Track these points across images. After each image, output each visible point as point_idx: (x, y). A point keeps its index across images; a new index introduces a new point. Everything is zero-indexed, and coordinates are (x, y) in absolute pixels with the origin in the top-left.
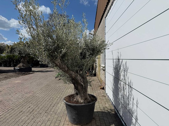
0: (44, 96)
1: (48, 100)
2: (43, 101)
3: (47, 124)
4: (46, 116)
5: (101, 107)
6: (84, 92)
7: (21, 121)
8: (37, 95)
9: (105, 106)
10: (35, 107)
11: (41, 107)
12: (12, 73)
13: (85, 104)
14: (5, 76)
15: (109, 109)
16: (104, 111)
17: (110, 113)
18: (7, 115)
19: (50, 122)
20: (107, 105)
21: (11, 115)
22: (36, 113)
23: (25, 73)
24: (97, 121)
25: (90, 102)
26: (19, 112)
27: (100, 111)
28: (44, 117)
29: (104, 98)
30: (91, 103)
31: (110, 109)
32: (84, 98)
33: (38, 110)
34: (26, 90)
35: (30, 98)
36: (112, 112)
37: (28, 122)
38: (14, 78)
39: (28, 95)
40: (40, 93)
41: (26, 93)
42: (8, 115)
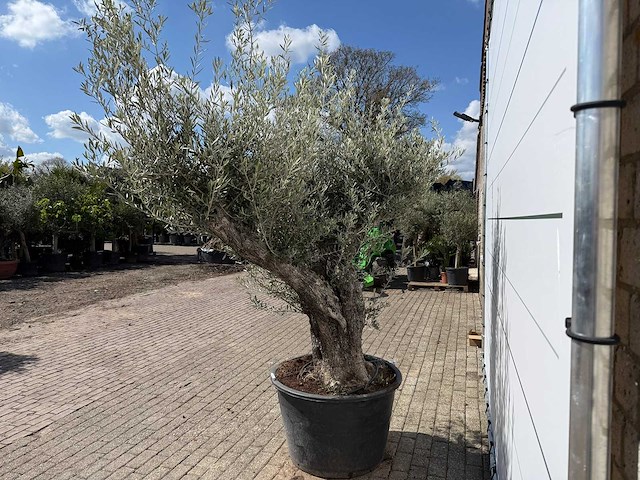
0: (251, 349)
1: (256, 365)
2: (239, 370)
3: (214, 451)
4: (225, 425)
5: (439, 416)
6: (345, 348)
7: (140, 427)
8: (233, 344)
9: (462, 415)
10: (205, 385)
11: (221, 390)
12: (188, 266)
13: (337, 397)
14: (163, 275)
15: (470, 431)
16: (444, 436)
17: (469, 450)
18: (110, 404)
19: (229, 445)
20: (471, 414)
21: (121, 405)
22: (197, 407)
23: (228, 268)
24: (397, 473)
25: (362, 391)
26: (150, 397)
27: (428, 432)
28: (216, 427)
29: (471, 383)
30: (365, 396)
31: (476, 432)
32: (341, 373)
33: (208, 400)
34: (204, 325)
35: (204, 354)
36: (478, 446)
37: (159, 434)
38: (189, 283)
39: (201, 344)
40: (242, 339)
41: (201, 337)
42: (116, 401)
